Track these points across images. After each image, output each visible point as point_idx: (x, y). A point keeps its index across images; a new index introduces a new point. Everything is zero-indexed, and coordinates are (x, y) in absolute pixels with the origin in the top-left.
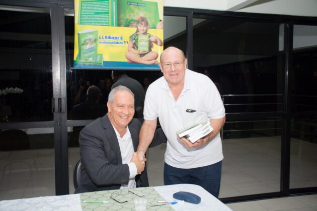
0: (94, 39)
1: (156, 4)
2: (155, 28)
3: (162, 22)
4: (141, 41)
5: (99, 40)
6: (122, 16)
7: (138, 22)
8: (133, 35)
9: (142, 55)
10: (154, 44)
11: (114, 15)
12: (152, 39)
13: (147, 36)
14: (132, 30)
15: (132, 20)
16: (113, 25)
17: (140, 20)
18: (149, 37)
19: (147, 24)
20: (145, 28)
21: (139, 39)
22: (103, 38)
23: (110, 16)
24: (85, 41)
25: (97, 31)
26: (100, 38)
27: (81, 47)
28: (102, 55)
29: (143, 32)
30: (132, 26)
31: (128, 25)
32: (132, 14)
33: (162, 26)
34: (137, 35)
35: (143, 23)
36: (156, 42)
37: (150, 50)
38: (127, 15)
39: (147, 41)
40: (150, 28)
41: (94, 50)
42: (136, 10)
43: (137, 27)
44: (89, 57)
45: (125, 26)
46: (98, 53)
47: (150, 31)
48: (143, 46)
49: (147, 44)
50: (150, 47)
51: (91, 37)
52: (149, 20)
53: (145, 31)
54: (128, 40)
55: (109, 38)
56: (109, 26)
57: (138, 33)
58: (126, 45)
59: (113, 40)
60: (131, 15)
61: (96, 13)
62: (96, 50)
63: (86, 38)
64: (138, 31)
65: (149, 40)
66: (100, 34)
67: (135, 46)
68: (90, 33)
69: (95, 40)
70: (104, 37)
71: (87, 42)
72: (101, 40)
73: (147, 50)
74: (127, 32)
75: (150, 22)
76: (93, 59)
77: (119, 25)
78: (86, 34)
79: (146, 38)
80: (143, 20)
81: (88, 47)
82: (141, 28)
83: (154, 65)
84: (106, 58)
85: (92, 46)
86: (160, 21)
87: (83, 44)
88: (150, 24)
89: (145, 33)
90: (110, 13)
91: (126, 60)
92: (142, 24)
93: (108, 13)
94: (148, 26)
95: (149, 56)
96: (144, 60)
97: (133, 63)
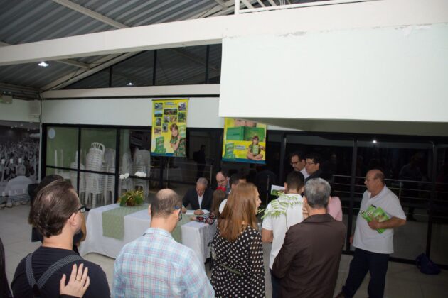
1: (263, 129)
3: (265, 138)
5: (235, 148)
6: (246, 135)
7: (254, 138)
8: (251, 145)
9: (255, 156)
11: (242, 135)
12: (261, 147)
14: (250, 143)
16: (241, 140)
18: (259, 146)
19: (258, 140)
20: (257, 142)
21: (254, 147)
23: (240, 136)
27: (227, 150)
28: (235, 155)
31: (248, 140)
32: (251, 135)
33: (265, 141)
34: (253, 145)
35: (256, 139)
36: (262, 149)
37: (259, 153)
38: (249, 135)
41: (232, 152)
42: (253, 133)
43: (253, 141)
44: (230, 155)
47: (260, 143)
48: (255, 150)
50: (259, 151)
51: (231, 146)
55: (240, 146)
56: (239, 140)
59: (242, 148)
61: (234, 135)
63: (228, 147)
64: (253, 143)
65: (259, 148)
66: (235, 144)
67: (251, 151)
68: (231, 144)
69: (233, 148)
70: (237, 146)
73: (257, 153)
75: (260, 138)
76: (231, 157)
77: (244, 140)
78: (229, 144)
80: (256, 137)
81: (229, 151)
82: (255, 141)
83: (260, 161)
84: (237, 157)
85: (231, 150)
89: (257, 144)
93: (239, 134)
95: (258, 156)
96: (255, 158)
97: (250, 159)
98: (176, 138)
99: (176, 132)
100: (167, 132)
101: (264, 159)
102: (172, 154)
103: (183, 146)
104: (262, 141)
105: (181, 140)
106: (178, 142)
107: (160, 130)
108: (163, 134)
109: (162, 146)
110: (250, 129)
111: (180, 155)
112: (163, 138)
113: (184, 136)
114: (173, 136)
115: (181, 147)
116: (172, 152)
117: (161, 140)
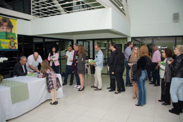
1: (15, 34)
5: (2, 43)
6: (7, 37)
7: (11, 38)
9: (12, 47)
11: (5, 36)
12: (15, 43)
14: (10, 40)
19: (13, 39)
28: (2, 47)
31: (9, 39)
33: (17, 39)
36: (16, 44)
37: (14, 46)
42: (11, 35)
47: (14, 41)
48: (13, 44)
50: (14, 45)
54: (9, 43)
55: (4, 42)
56: (4, 39)
58: (8, 44)
59: (6, 43)
64: (11, 41)
66: (2, 41)
67: (11, 45)
73: (13, 45)
74: (9, 41)
77: (6, 39)
79: (13, 42)
80: (12, 38)
82: (12, 40)
83: (15, 49)
84: (4, 48)
89: (13, 41)
91: (9, 48)
93: (3, 36)
95: (14, 47)
96: (13, 48)
97: (10, 49)
110: (9, 33)
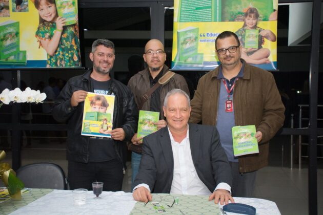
0: (194, 37)
2: (268, 20)
3: (276, 12)
4: (249, 37)
5: (200, 38)
6: (227, 9)
7: (246, 15)
8: (239, 30)
9: (250, 53)
10: (265, 39)
11: (218, 8)
12: (263, 34)
13: (257, 31)
14: (238, 25)
15: (239, 13)
16: (215, 21)
17: (249, 12)
18: (260, 31)
19: (257, 16)
20: (254, 22)
21: (247, 34)
22: (204, 36)
23: (213, 11)
24: (185, 40)
25: (198, 29)
26: (201, 36)
27: (180, 46)
28: (202, 54)
29: (251, 26)
30: (238, 20)
31: (233, 19)
32: (239, 6)
33: (276, 17)
34: (244, 30)
35: (252, 15)
36: (267, 37)
37: (260, 47)
38: (233, 7)
39: (256, 36)
40: (260, 20)
41: (193, 49)
42: (244, 1)
43: (244, 20)
44: (189, 57)
45: (230, 21)
46: (198, 52)
47: (261, 24)
49: (256, 40)
51: (191, 35)
52: (259, 12)
53: (254, 25)
55: (211, 35)
56: (211, 21)
57: (245, 28)
60: (237, 7)
61: (197, 9)
62: (196, 49)
63: (185, 37)
64: (245, 25)
65: (259, 35)
68: (190, 31)
69: (196, 39)
70: (206, 35)
71: (187, 40)
72: (202, 38)
75: (262, 13)
76: (193, 59)
77: (223, 19)
78: (186, 32)
79: (255, 32)
80: (252, 12)
81: (188, 46)
82: (250, 21)
85: (192, 45)
86: (275, 10)
87: (182, 44)
88: (261, 16)
89: (255, 27)
90: (213, 7)
92: (250, 16)
93: (210, 7)
94: (259, 18)
95: (259, 54)
96: (252, 59)
98: (53, 24)
99: (52, 9)
100: (25, 10)
101: (273, 58)
102: (44, 62)
103: (72, 44)
104: (265, 20)
105: (65, 28)
106: (57, 33)
107: (7, 8)
108: (14, 16)
109: (16, 45)
111: (64, 65)
112: (16, 25)
113: (74, 19)
114: (42, 21)
115: (67, 44)
116: (44, 57)
117: (11, 30)
